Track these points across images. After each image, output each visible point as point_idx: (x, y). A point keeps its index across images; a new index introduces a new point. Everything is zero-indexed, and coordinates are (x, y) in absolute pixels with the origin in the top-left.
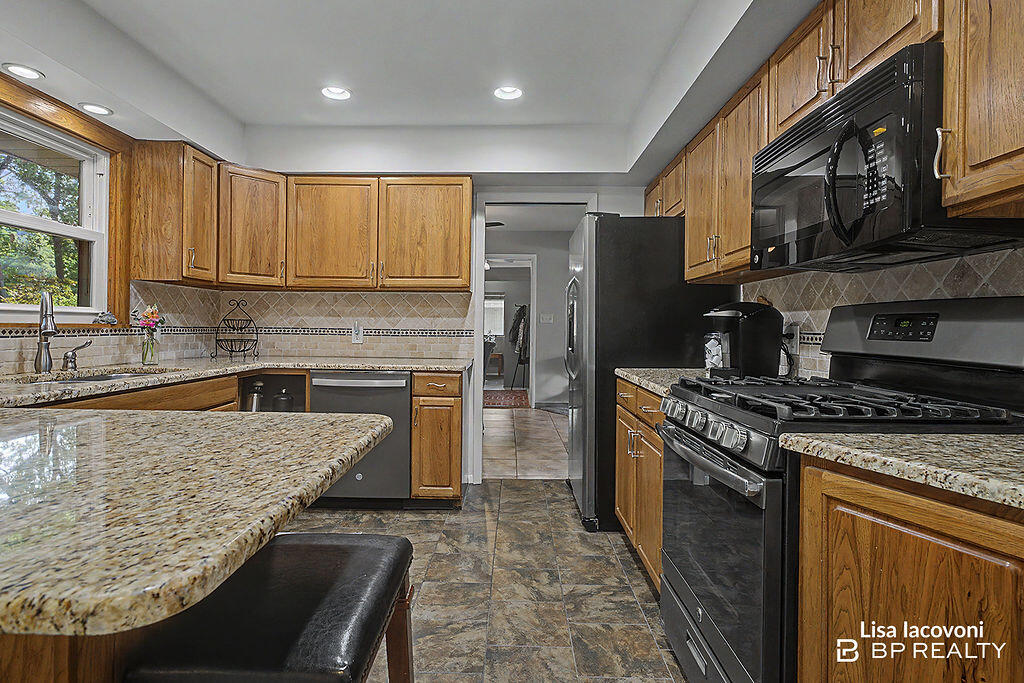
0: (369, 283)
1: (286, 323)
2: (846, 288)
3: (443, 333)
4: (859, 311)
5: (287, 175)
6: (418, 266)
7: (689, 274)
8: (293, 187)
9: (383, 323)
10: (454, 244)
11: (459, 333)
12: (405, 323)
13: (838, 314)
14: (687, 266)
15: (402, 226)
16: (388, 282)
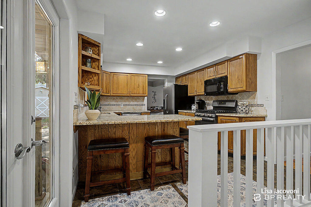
0: (128, 95)
1: (106, 103)
2: (214, 98)
3: (139, 105)
4: (217, 101)
5: (111, 72)
6: (138, 92)
7: (189, 95)
8: (112, 75)
9: (127, 103)
10: (144, 88)
11: (143, 105)
12: (132, 103)
13: (214, 101)
14: (188, 93)
15: (135, 84)
16: (132, 95)
